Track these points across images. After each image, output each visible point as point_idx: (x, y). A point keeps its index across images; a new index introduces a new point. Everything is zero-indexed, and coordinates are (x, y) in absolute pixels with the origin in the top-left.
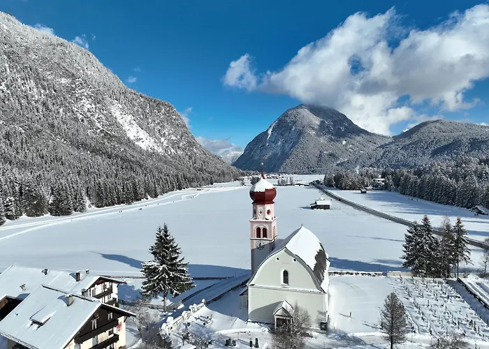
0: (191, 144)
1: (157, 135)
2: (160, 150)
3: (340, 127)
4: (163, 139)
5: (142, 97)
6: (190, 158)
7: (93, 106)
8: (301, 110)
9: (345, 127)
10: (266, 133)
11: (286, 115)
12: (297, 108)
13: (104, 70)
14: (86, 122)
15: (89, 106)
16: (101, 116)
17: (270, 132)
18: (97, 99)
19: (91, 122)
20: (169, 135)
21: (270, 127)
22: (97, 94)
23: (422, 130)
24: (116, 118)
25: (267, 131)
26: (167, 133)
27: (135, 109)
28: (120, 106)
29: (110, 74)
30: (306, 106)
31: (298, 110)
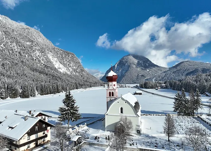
0: (82, 70)
1: (68, 66)
2: (69, 73)
3: (146, 64)
4: (70, 68)
5: (61, 50)
6: (82, 76)
7: (40, 54)
8: (129, 57)
9: (149, 64)
10: (114, 66)
11: (123, 59)
12: (128, 56)
13: (46, 39)
14: (37, 61)
15: (39, 54)
16: (43, 58)
17: (116, 66)
18: (42, 51)
19: (39, 61)
20: (73, 66)
21: (116, 64)
22: (42, 49)
23: (181, 65)
24: (50, 59)
25: (115, 65)
26: (72, 66)
27: (58, 55)
28: (52, 54)
29: (48, 41)
30: (131, 55)
31: (128, 57)
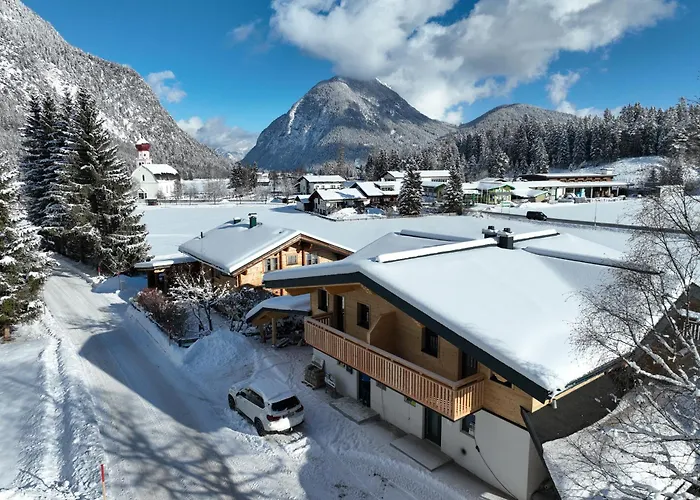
0: (168, 129)
1: (118, 114)
2: (122, 136)
3: (394, 107)
4: (126, 121)
5: (91, 59)
6: (166, 147)
7: (19, 71)
8: (335, 84)
9: (397, 110)
10: (286, 116)
11: (314, 91)
12: (331, 80)
13: (29, 14)
14: (11, 95)
15: (12, 71)
16: (32, 85)
17: (292, 115)
18: (23, 61)
19: (18, 95)
20: (135, 115)
21: (293, 107)
22: (22, 54)
24: (54, 89)
25: (289, 112)
26: (131, 113)
27: (83, 77)
28: (60, 72)
29: (39, 21)
30: (344, 78)
31: (332, 84)
